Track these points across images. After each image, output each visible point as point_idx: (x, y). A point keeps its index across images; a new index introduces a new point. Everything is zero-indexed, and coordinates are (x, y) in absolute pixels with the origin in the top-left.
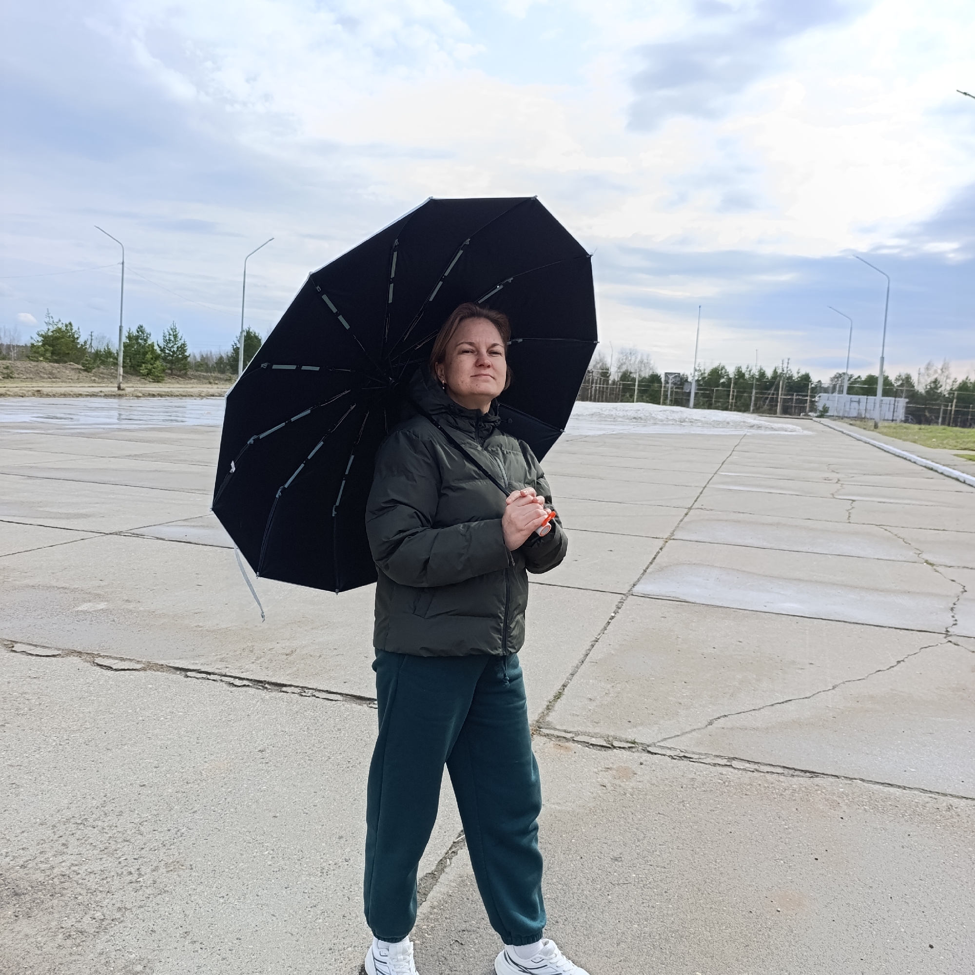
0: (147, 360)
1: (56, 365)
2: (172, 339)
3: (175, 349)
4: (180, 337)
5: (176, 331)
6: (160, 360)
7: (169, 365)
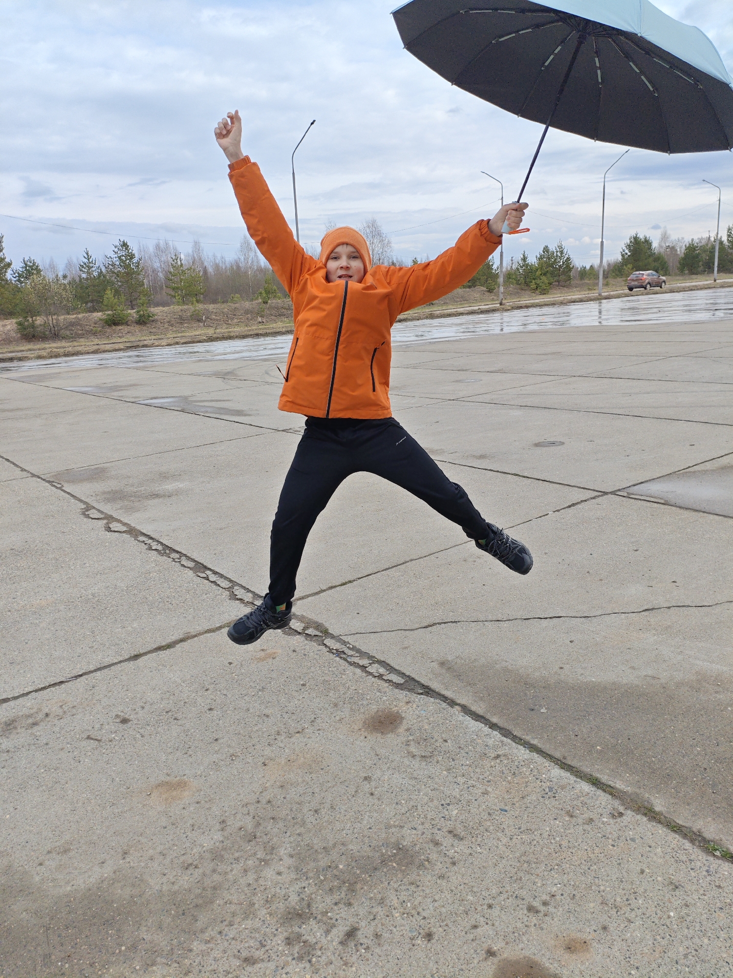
0: (537, 276)
1: (468, 289)
2: (559, 255)
3: (561, 263)
4: (565, 252)
5: (562, 248)
6: (548, 275)
7: (556, 278)
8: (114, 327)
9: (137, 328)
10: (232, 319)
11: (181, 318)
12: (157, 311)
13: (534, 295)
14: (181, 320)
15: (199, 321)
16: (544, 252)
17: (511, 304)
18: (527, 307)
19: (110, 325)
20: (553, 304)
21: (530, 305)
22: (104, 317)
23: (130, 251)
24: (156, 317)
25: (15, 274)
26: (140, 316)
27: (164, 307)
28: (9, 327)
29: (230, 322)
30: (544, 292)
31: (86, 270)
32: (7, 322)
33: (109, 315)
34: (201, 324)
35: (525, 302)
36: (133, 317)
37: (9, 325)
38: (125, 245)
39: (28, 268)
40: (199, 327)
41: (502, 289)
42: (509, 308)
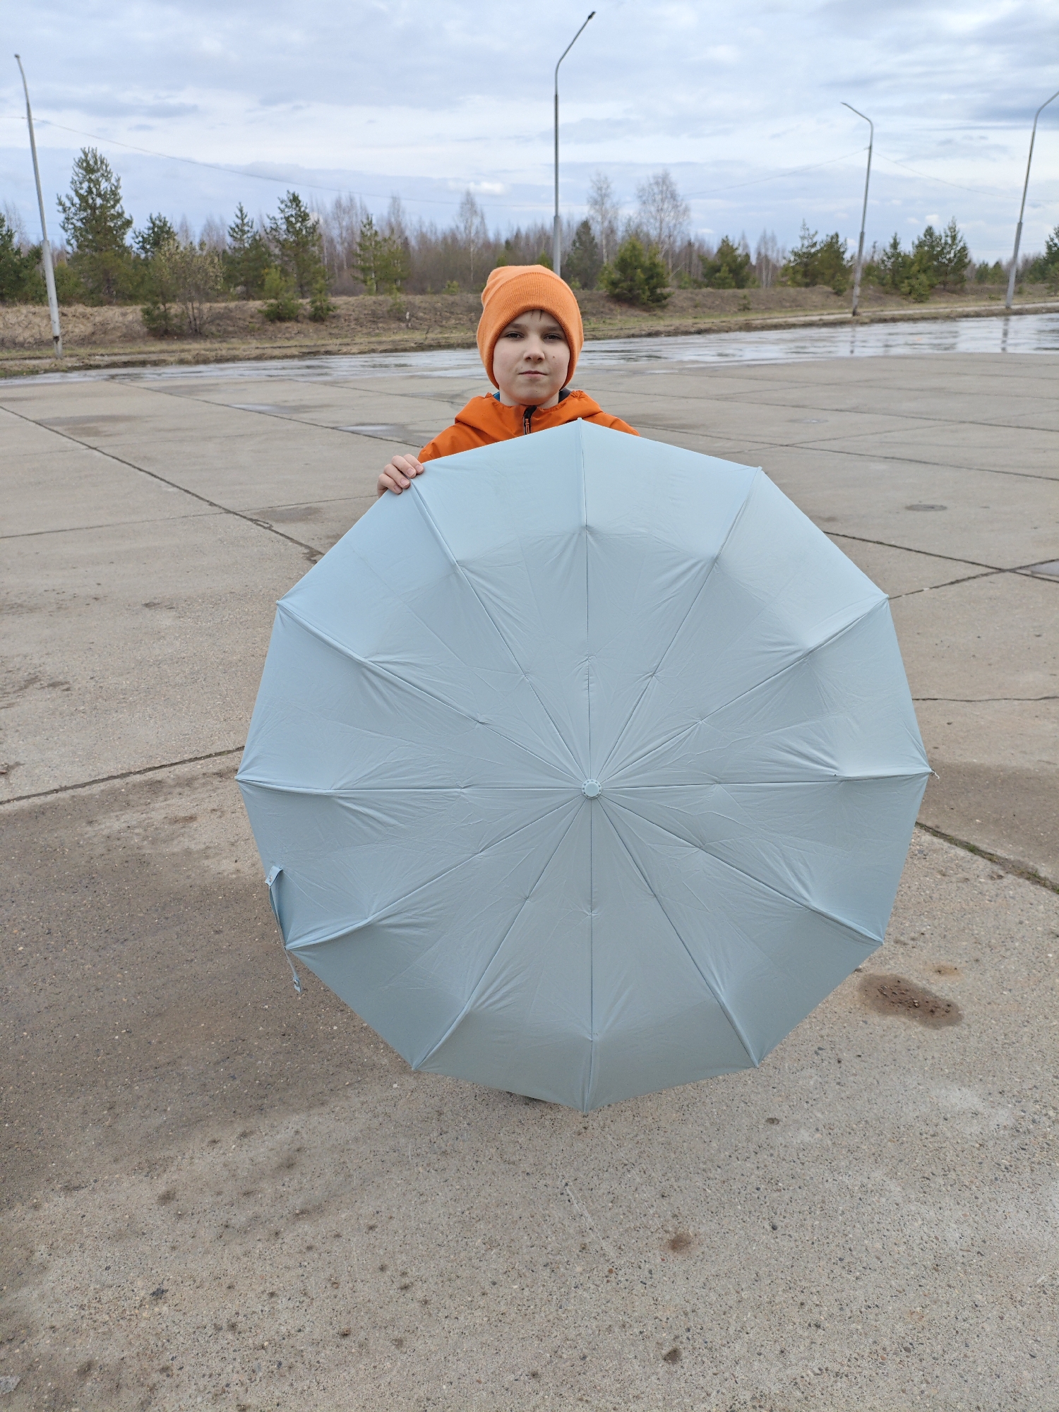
0: (912, 274)
1: (803, 289)
2: (949, 241)
3: (952, 255)
4: (959, 238)
5: (954, 230)
6: (930, 273)
7: (942, 279)
8: (278, 324)
9: (310, 327)
10: (448, 319)
11: (374, 314)
12: (340, 302)
13: (904, 302)
14: (375, 318)
15: (401, 319)
16: (925, 236)
17: (870, 314)
18: (894, 320)
19: (272, 321)
20: (934, 318)
21: (898, 317)
22: (265, 308)
23: (303, 209)
24: (338, 311)
25: (137, 237)
26: (317, 309)
27: (350, 296)
28: (130, 317)
29: (444, 323)
30: (921, 299)
31: (239, 236)
32: (129, 309)
33: (272, 305)
34: (403, 325)
35: (891, 313)
36: (305, 310)
37: (132, 314)
38: (295, 200)
39: (156, 230)
40: (400, 328)
41: (857, 291)
42: (867, 320)
